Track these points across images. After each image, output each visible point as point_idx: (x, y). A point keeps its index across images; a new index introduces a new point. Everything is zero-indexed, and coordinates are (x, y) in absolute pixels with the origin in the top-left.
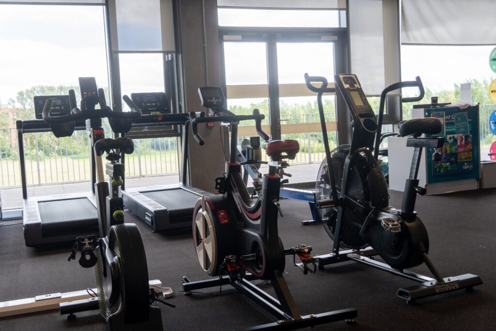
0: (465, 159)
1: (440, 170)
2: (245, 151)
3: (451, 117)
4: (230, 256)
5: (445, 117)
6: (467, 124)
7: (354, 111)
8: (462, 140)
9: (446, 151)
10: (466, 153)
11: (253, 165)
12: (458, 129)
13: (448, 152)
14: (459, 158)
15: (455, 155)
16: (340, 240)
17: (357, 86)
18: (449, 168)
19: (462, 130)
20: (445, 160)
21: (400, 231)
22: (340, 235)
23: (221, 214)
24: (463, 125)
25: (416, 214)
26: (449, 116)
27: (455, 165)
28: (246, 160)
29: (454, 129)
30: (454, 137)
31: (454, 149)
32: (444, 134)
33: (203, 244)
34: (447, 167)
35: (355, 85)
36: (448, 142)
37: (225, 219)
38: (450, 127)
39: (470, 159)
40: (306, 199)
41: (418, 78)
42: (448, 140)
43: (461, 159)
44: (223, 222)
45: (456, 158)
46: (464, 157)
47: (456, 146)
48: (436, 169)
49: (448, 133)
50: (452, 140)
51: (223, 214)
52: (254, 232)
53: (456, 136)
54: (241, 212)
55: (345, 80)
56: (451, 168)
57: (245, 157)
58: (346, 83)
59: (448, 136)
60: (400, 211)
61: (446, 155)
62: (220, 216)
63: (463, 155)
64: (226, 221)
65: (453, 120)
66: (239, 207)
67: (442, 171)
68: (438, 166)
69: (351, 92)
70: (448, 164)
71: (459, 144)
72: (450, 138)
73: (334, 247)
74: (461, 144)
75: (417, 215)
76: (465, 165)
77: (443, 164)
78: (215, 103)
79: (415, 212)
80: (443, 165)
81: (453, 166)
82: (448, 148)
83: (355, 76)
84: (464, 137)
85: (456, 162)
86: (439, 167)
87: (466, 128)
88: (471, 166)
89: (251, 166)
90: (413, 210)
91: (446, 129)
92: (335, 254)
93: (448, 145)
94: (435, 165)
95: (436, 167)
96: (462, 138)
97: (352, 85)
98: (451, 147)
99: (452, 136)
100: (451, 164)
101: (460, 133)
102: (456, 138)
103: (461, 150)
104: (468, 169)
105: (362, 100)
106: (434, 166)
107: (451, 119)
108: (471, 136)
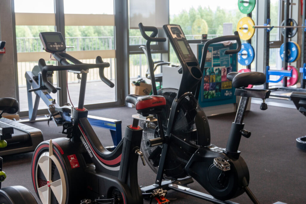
0: (227, 87)
1: (207, 97)
2: (37, 77)
3: (217, 52)
4: (86, 201)
5: (212, 52)
6: (229, 58)
7: (183, 60)
8: (225, 72)
9: (213, 81)
10: (227, 82)
11: (46, 91)
12: (222, 62)
13: (214, 81)
14: (222, 86)
15: (219, 84)
16: (163, 172)
17: (182, 36)
18: (215, 95)
19: (225, 63)
20: (211, 88)
21: (229, 169)
22: (164, 168)
23: (72, 158)
24: (226, 59)
25: (240, 153)
26: (216, 51)
27: (219, 92)
28: (38, 86)
29: (219, 62)
30: (219, 69)
31: (218, 79)
32: (211, 66)
33: (49, 186)
34: (213, 94)
35: (181, 35)
36: (214, 73)
37: (75, 163)
38: (217, 60)
39: (230, 87)
40: (107, 127)
41: (236, 33)
42: (214, 71)
43: (223, 87)
44: (74, 167)
45: (220, 87)
46: (226, 86)
47: (221, 77)
48: (205, 96)
49: (215, 66)
50: (217, 71)
51: (73, 158)
52: (111, 178)
53: (220, 68)
54: (92, 157)
55: (173, 29)
56: (216, 95)
57: (38, 83)
58: (174, 33)
59: (215, 68)
60: (225, 149)
61: (213, 84)
62: (71, 161)
63: (225, 84)
64: (77, 165)
65: (219, 54)
66: (89, 152)
67: (209, 97)
68: (206, 93)
69: (178, 42)
70: (214, 91)
71: (222, 74)
72: (216, 70)
73: (157, 179)
74: (224, 74)
75: (240, 155)
76: (226, 92)
77: (210, 91)
78: (57, 49)
79: (239, 152)
80: (210, 93)
81: (217, 93)
82: (214, 78)
83: (180, 26)
84: (226, 69)
85: (220, 90)
86: (208, 93)
87: (228, 61)
88: (231, 93)
89: (44, 92)
90: (237, 150)
91: (214, 62)
92: (158, 185)
93: (215, 76)
94: (204, 92)
95: (204, 94)
96: (225, 70)
97: (178, 35)
98: (216, 77)
99: (217, 68)
100: (216, 92)
101: (224, 65)
102: (220, 69)
103: (224, 80)
104: (228, 95)
105: (188, 49)
106: (203, 94)
107: (217, 54)
108: (231, 68)
